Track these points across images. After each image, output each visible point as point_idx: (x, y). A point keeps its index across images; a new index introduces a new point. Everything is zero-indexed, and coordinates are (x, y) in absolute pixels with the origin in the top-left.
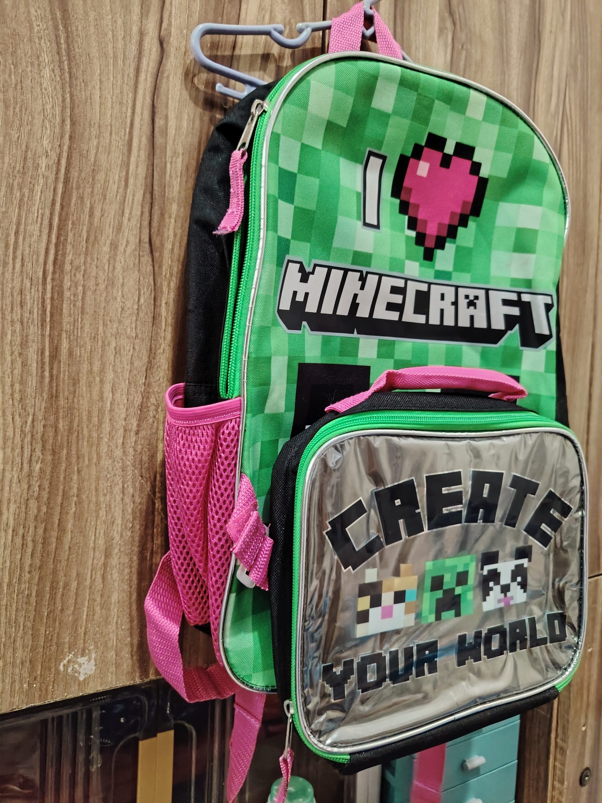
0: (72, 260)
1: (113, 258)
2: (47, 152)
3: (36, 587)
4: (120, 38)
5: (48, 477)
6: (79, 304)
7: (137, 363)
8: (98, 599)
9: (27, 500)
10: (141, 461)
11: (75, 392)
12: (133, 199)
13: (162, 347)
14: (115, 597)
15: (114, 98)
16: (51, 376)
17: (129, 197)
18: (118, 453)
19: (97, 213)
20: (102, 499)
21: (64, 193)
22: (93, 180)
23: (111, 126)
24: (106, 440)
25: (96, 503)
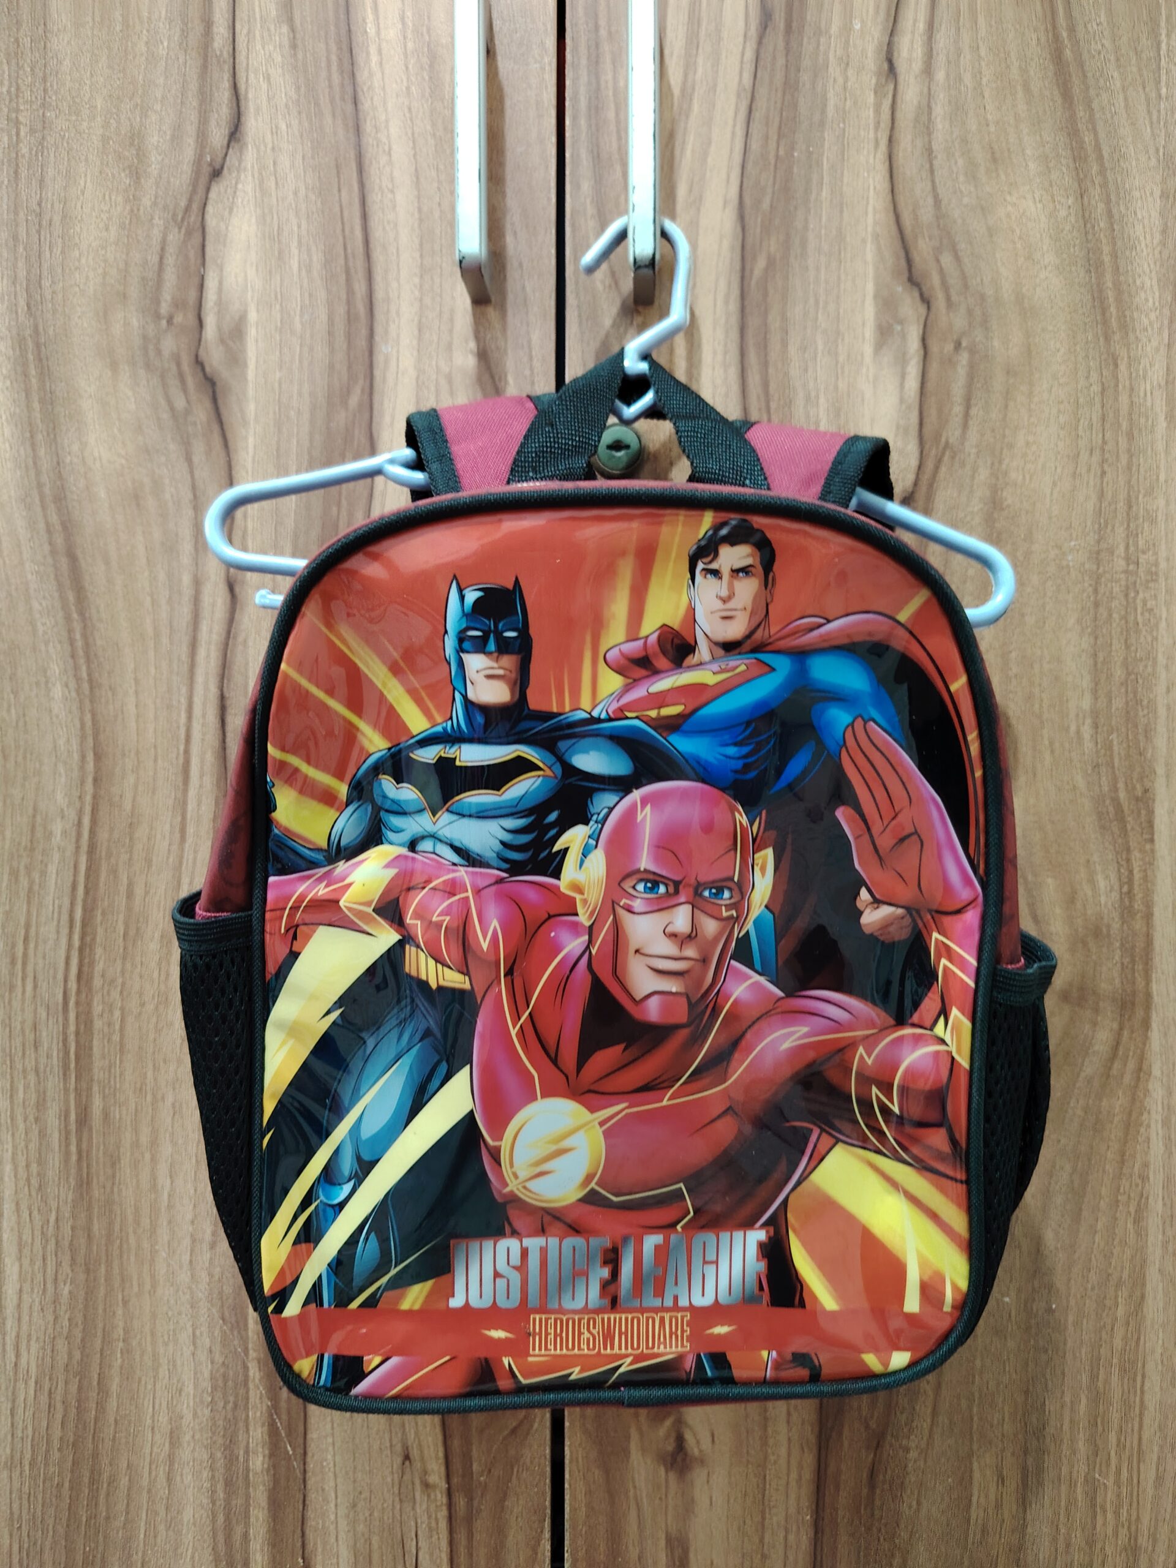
0: (103, 970)
2: (62, 810)
3: (69, 1475)
4: (163, 602)
5: (81, 1306)
6: (116, 1037)
8: (162, 1513)
9: (54, 1338)
10: (221, 1293)
11: (114, 1176)
12: (195, 859)
14: (188, 1515)
15: (158, 701)
16: (79, 1152)
17: (188, 855)
18: (184, 1277)
19: (139, 891)
20: (162, 1350)
21: (89, 869)
22: (131, 839)
23: (155, 747)
24: (164, 1254)
25: (154, 1356)
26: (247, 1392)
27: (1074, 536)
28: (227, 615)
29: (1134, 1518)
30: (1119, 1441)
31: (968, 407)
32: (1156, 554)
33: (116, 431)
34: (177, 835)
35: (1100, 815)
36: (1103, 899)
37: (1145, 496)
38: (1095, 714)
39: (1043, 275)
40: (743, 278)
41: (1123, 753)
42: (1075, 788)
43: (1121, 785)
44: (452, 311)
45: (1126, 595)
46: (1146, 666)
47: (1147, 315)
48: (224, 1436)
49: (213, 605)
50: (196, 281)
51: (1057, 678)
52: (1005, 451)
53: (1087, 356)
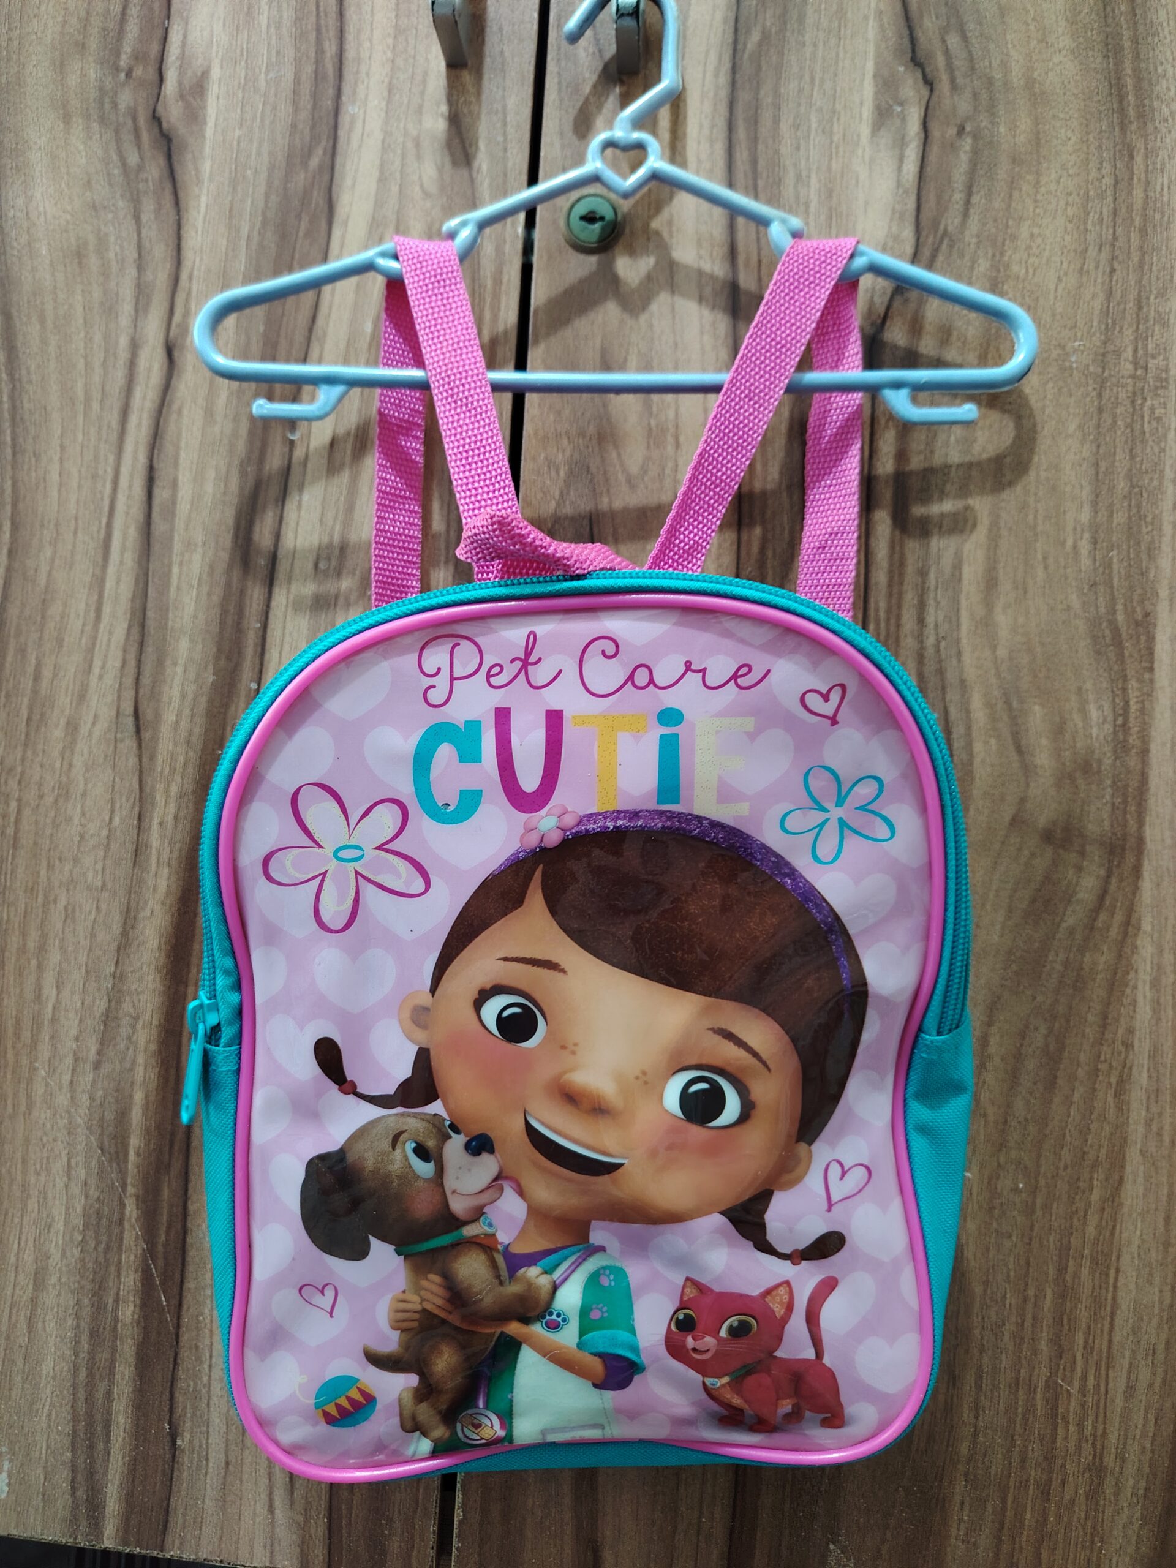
1: (70, 746)
4: (97, 364)
7: (102, 936)
8: (20, 1363)
10: (102, 1119)
12: (109, 640)
13: (150, 906)
14: (47, 1367)
15: (83, 470)
17: (103, 637)
18: (62, 1099)
19: (47, 673)
20: (33, 1180)
22: (43, 617)
23: (76, 519)
24: (43, 1073)
25: (23, 1186)
26: (122, 1232)
27: (1079, 335)
28: (164, 382)
29: (1099, 1433)
30: (1086, 1342)
31: (969, 194)
32: (1166, 359)
33: (63, 185)
34: (92, 614)
35: (1095, 639)
36: (1095, 731)
37: (1156, 298)
38: (1094, 528)
39: (1056, 59)
40: (735, 50)
41: (1123, 572)
42: (1069, 608)
43: (1119, 607)
44: (426, 74)
45: (1133, 402)
46: (1152, 479)
47: (1168, 106)
48: (93, 1280)
49: (149, 370)
50: (159, 33)
51: (1054, 488)
52: (1007, 242)
53: (1100, 147)
